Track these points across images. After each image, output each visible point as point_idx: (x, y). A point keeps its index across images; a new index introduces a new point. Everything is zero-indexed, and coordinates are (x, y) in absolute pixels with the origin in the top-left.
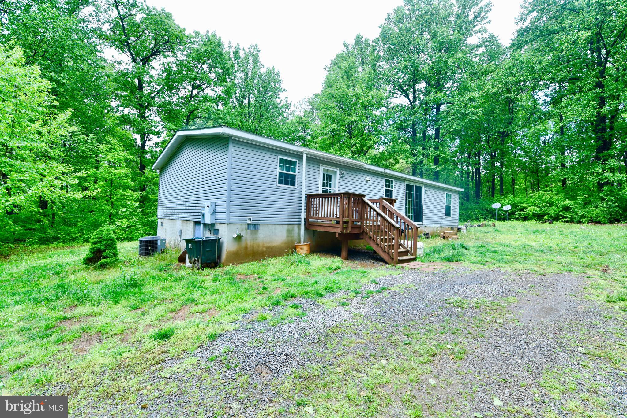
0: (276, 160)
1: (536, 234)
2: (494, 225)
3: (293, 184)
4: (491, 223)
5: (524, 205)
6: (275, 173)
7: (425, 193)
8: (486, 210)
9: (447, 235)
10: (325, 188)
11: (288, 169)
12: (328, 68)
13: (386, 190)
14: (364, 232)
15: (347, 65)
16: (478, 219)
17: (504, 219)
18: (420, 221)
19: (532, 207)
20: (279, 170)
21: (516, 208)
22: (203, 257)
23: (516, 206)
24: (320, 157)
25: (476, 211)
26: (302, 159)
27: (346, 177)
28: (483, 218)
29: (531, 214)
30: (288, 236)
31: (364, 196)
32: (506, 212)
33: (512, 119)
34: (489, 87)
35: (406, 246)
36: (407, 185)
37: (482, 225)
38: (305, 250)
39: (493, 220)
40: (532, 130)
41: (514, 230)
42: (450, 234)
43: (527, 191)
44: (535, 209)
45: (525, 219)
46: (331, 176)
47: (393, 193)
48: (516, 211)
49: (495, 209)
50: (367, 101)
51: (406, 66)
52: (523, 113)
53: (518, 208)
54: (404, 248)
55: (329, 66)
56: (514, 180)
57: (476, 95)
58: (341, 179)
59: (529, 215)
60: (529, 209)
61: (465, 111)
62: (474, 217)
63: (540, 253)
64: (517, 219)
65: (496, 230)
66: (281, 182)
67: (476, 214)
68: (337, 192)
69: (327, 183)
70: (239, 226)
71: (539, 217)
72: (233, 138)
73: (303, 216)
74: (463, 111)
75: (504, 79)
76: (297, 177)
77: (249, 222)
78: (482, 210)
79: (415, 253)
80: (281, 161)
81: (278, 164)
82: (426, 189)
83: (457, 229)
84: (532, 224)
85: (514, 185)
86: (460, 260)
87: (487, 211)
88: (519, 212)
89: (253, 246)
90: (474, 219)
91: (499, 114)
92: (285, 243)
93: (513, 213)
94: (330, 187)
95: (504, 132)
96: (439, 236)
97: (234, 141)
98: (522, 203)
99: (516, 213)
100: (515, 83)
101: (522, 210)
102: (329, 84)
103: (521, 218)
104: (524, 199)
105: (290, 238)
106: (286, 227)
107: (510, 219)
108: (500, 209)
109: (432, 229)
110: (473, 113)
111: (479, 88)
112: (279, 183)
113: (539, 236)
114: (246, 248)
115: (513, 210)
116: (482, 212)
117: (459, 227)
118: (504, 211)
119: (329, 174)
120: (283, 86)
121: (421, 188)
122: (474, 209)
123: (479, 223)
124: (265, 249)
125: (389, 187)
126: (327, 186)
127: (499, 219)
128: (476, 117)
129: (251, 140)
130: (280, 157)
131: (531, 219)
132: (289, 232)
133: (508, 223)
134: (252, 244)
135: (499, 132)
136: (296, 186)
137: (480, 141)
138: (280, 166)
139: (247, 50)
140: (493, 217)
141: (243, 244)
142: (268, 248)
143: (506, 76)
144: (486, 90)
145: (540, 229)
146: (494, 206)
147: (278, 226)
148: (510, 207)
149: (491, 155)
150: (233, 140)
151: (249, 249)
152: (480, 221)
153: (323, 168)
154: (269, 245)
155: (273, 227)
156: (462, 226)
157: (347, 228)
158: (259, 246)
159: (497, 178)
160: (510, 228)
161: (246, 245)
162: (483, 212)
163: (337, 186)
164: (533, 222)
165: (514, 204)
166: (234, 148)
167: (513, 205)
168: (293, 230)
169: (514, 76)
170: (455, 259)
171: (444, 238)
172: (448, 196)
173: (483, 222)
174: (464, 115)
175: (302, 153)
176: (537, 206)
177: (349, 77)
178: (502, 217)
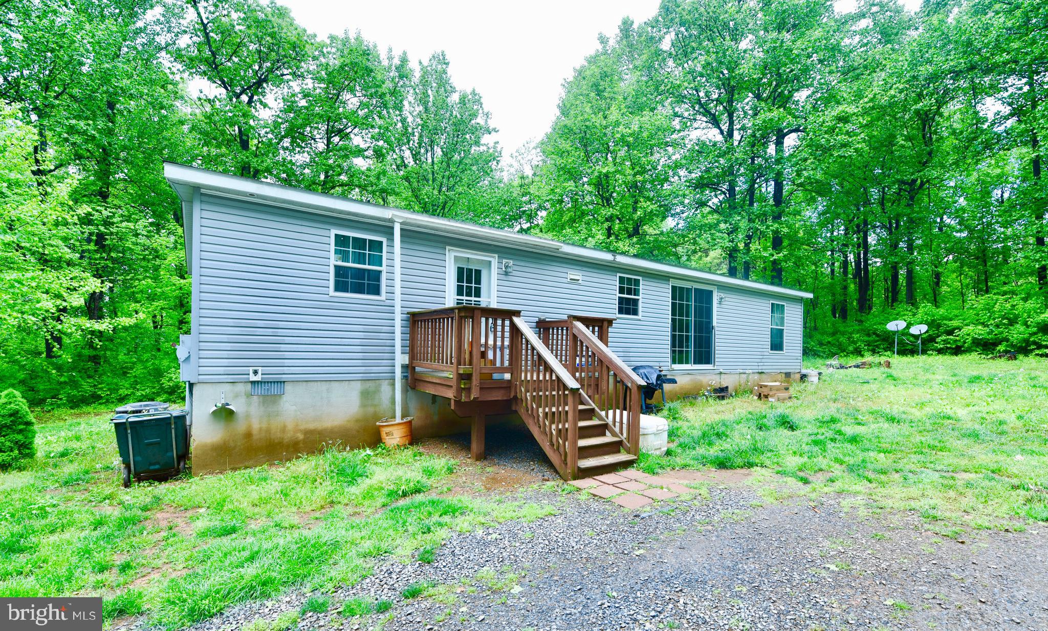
0: (325, 240)
1: (975, 387)
2: (888, 365)
3: (376, 291)
4: (883, 359)
5: (955, 323)
6: (325, 268)
7: (720, 303)
8: (874, 333)
9: (765, 391)
10: (465, 298)
11: (360, 259)
12: (568, 83)
13: (620, 298)
14: (515, 397)
15: (597, 71)
16: (858, 352)
17: (913, 352)
18: (708, 361)
19: (971, 328)
20: (334, 260)
21: (938, 328)
22: (139, 458)
23: (939, 326)
24: (445, 231)
25: (856, 336)
26: (393, 234)
27: (515, 273)
28: (868, 350)
29: (969, 340)
30: (363, 405)
31: (517, 313)
32: (916, 337)
33: (930, 154)
34: (876, 90)
35: (617, 429)
36: (674, 288)
37: (864, 364)
38: (394, 436)
39: (889, 353)
40: (975, 176)
41: (928, 376)
42: (771, 388)
43: (963, 295)
44: (980, 332)
45: (957, 350)
46: (478, 273)
47: (640, 305)
48: (939, 336)
49: (894, 333)
50: (630, 135)
51: (709, 64)
52: (952, 141)
53: (942, 329)
54: (614, 434)
55: (571, 79)
56: (938, 276)
57: (851, 109)
58: (503, 277)
59: (965, 342)
60: (965, 330)
61: (828, 140)
62: (851, 348)
63: (970, 441)
64: (940, 351)
65: (890, 376)
66: (340, 286)
67: (855, 343)
68: (494, 305)
69: (469, 288)
70: (228, 387)
71: (987, 346)
72: (203, 191)
73: (401, 359)
74: (823, 141)
75: (908, 72)
76: (384, 277)
77: (253, 378)
78: (868, 335)
79: (635, 448)
80: (341, 241)
81: (333, 247)
82: (723, 295)
83: (798, 376)
84: (972, 363)
85: (937, 284)
86: (750, 465)
87: (878, 335)
88: (944, 337)
89: (268, 431)
90: (852, 353)
91: (903, 146)
92: (357, 421)
93: (932, 339)
94: (478, 294)
95: (914, 181)
96: (751, 392)
97: (204, 198)
98: (951, 320)
99: (938, 340)
100: (933, 78)
101: (950, 333)
102: (565, 110)
103: (948, 348)
104: (956, 312)
105: (371, 410)
106: (358, 386)
107: (924, 352)
108: (905, 332)
109: (737, 377)
110: (844, 145)
111: (859, 95)
112: (337, 289)
113: (980, 391)
114: (248, 435)
115: (931, 332)
116: (866, 338)
117: (804, 371)
118: (913, 336)
119: (474, 267)
120: (492, 124)
121: (710, 293)
122: (851, 333)
123: (860, 360)
124: (301, 436)
125: (629, 293)
126: (469, 294)
127: (903, 352)
128: (850, 152)
129: (252, 195)
130: (334, 231)
131: (969, 350)
132: (366, 395)
133: (921, 359)
134: (264, 426)
135: (903, 182)
136: (384, 296)
137: (867, 203)
138: (336, 252)
139: (426, 63)
140: (890, 348)
141: (240, 427)
142: (308, 432)
143: (914, 65)
144: (871, 96)
145: (985, 373)
146: (891, 326)
147: (334, 384)
148: (924, 328)
149: (890, 230)
150: (202, 194)
151: (255, 437)
152: (862, 356)
153: (453, 254)
154: (311, 426)
155: (324, 386)
156: (811, 368)
157: (468, 390)
158: (284, 429)
159: (902, 272)
160: (920, 370)
161: (250, 427)
162: (871, 339)
163: (494, 293)
164: (974, 356)
165: (933, 321)
166: (205, 214)
167: (932, 324)
168: (377, 391)
169: (929, 62)
170: (739, 461)
171: (760, 396)
172: (776, 309)
173: (868, 358)
174: (827, 150)
175: (391, 221)
176: (983, 324)
177: (599, 93)
178: (909, 347)
